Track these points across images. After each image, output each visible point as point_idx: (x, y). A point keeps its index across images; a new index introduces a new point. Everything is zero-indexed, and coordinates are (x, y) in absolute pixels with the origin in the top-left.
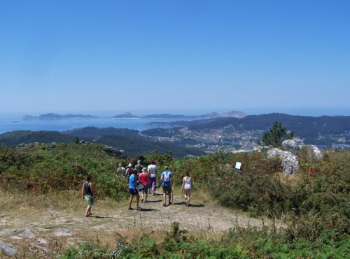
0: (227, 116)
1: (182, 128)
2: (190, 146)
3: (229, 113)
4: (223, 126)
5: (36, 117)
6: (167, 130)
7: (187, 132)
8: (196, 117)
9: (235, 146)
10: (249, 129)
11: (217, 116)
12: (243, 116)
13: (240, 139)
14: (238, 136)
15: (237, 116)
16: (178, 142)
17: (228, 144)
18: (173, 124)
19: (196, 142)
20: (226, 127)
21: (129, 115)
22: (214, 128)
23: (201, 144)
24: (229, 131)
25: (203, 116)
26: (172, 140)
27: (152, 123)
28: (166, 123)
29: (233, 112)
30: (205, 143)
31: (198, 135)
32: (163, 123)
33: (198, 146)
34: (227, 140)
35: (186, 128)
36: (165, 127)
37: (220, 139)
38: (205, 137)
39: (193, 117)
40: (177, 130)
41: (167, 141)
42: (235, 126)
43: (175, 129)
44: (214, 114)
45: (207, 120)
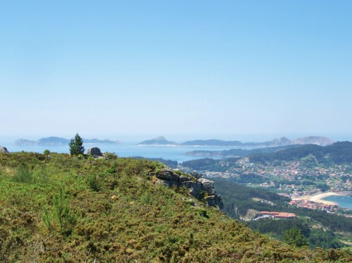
0: (303, 143)
1: (240, 158)
2: (254, 186)
3: (305, 139)
4: (301, 156)
5: (33, 142)
6: (218, 161)
7: (247, 165)
8: (258, 144)
9: (319, 187)
10: (338, 161)
11: (287, 144)
12: (324, 145)
13: (327, 177)
14: (323, 171)
15: (318, 144)
16: (235, 179)
17: (309, 184)
18: (225, 153)
19: (261, 180)
20: (305, 159)
21: (162, 141)
22: (286, 160)
23: (269, 183)
24: (309, 164)
25: (267, 143)
26: (226, 175)
27: (195, 152)
28: (216, 153)
29: (311, 138)
30: (275, 182)
31: (264, 170)
32: (211, 153)
33: (265, 185)
34: (307, 178)
35: (247, 160)
36: (214, 158)
37: (296, 177)
38: (274, 172)
39: (253, 144)
40: (232, 161)
41: (220, 177)
42: (319, 157)
43: (229, 160)
44: (284, 139)
45: (275, 148)
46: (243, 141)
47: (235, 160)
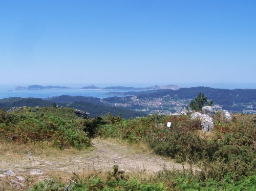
0: (166, 89)
1: (132, 97)
2: (139, 111)
3: (167, 86)
4: (163, 96)
5: (25, 88)
6: (121, 98)
7: (136, 100)
8: (143, 89)
9: (171, 111)
10: (181, 98)
11: (158, 89)
12: (177, 89)
13: (175, 106)
14: (173, 103)
15: (173, 89)
16: (129, 107)
17: (166, 109)
18: (125, 93)
19: (142, 108)
20: (165, 97)
21: (93, 87)
22: (156, 98)
23: (146, 109)
24: (167, 100)
25: (148, 88)
26: (125, 105)
27: (110, 93)
28: (121, 93)
29: (170, 85)
30: (149, 108)
31: (144, 102)
32: (119, 93)
33: (144, 110)
34: (166, 106)
35: (136, 97)
36: (119, 96)
37: (160, 106)
38: (149, 104)
39: (140, 89)
40: (128, 98)
41: (122, 106)
42: (172, 96)
43: (127, 97)
44: (156, 86)
45: (151, 91)
46: (135, 87)
47: (130, 97)
